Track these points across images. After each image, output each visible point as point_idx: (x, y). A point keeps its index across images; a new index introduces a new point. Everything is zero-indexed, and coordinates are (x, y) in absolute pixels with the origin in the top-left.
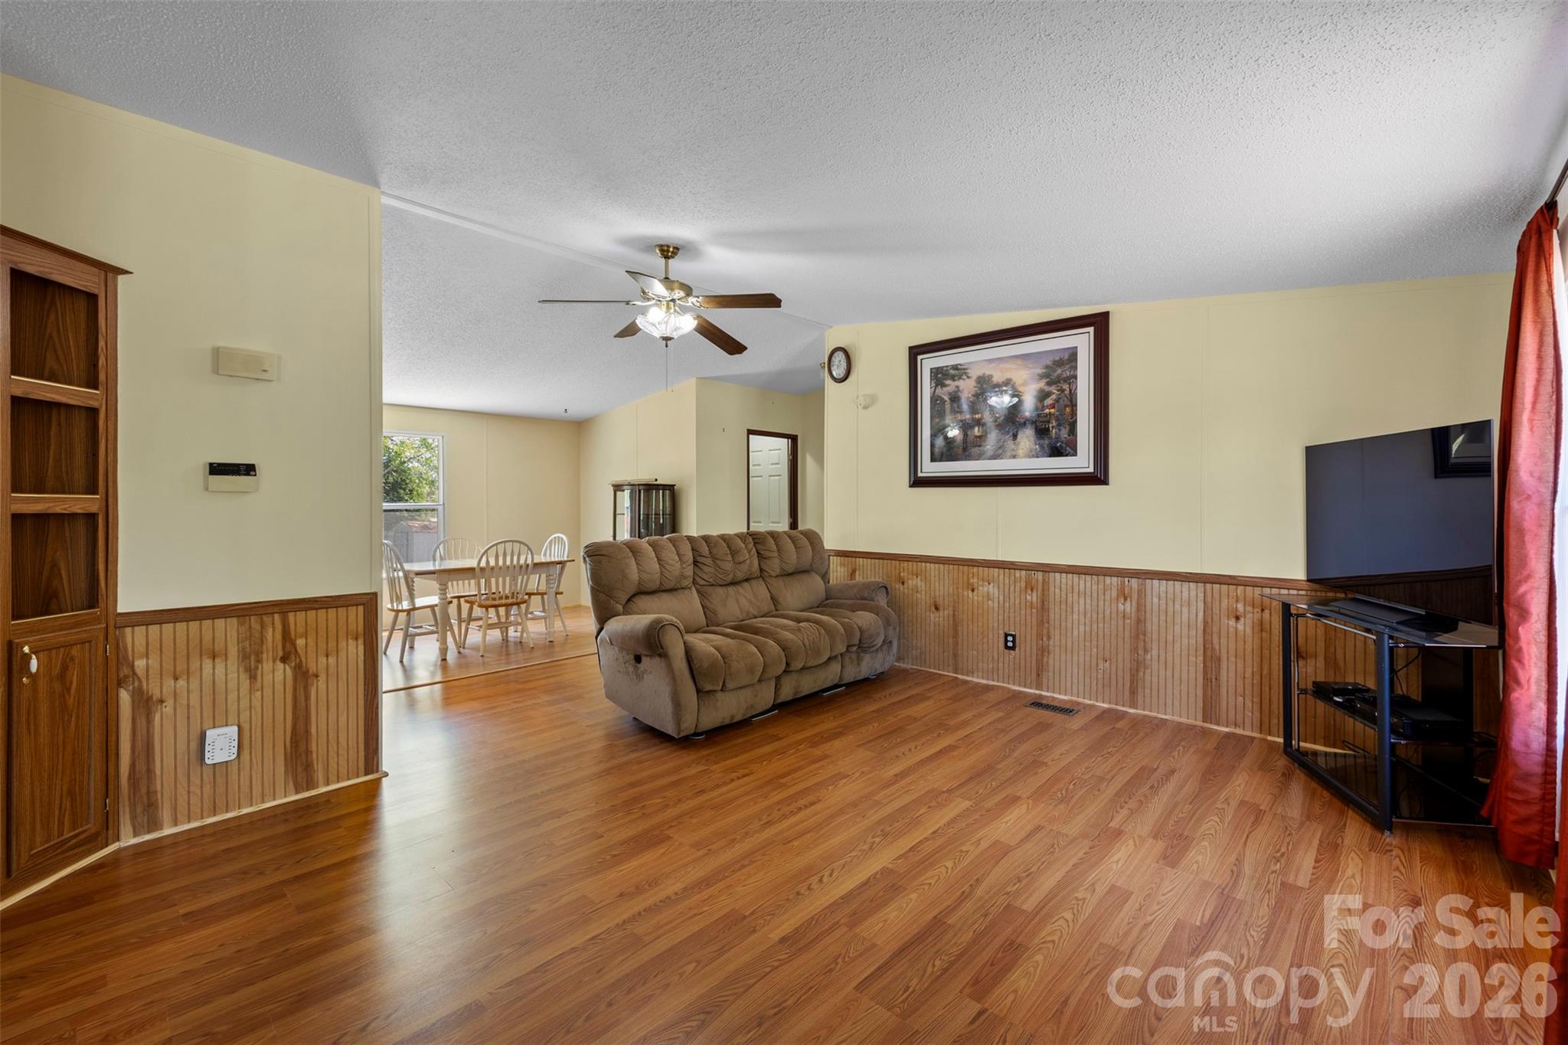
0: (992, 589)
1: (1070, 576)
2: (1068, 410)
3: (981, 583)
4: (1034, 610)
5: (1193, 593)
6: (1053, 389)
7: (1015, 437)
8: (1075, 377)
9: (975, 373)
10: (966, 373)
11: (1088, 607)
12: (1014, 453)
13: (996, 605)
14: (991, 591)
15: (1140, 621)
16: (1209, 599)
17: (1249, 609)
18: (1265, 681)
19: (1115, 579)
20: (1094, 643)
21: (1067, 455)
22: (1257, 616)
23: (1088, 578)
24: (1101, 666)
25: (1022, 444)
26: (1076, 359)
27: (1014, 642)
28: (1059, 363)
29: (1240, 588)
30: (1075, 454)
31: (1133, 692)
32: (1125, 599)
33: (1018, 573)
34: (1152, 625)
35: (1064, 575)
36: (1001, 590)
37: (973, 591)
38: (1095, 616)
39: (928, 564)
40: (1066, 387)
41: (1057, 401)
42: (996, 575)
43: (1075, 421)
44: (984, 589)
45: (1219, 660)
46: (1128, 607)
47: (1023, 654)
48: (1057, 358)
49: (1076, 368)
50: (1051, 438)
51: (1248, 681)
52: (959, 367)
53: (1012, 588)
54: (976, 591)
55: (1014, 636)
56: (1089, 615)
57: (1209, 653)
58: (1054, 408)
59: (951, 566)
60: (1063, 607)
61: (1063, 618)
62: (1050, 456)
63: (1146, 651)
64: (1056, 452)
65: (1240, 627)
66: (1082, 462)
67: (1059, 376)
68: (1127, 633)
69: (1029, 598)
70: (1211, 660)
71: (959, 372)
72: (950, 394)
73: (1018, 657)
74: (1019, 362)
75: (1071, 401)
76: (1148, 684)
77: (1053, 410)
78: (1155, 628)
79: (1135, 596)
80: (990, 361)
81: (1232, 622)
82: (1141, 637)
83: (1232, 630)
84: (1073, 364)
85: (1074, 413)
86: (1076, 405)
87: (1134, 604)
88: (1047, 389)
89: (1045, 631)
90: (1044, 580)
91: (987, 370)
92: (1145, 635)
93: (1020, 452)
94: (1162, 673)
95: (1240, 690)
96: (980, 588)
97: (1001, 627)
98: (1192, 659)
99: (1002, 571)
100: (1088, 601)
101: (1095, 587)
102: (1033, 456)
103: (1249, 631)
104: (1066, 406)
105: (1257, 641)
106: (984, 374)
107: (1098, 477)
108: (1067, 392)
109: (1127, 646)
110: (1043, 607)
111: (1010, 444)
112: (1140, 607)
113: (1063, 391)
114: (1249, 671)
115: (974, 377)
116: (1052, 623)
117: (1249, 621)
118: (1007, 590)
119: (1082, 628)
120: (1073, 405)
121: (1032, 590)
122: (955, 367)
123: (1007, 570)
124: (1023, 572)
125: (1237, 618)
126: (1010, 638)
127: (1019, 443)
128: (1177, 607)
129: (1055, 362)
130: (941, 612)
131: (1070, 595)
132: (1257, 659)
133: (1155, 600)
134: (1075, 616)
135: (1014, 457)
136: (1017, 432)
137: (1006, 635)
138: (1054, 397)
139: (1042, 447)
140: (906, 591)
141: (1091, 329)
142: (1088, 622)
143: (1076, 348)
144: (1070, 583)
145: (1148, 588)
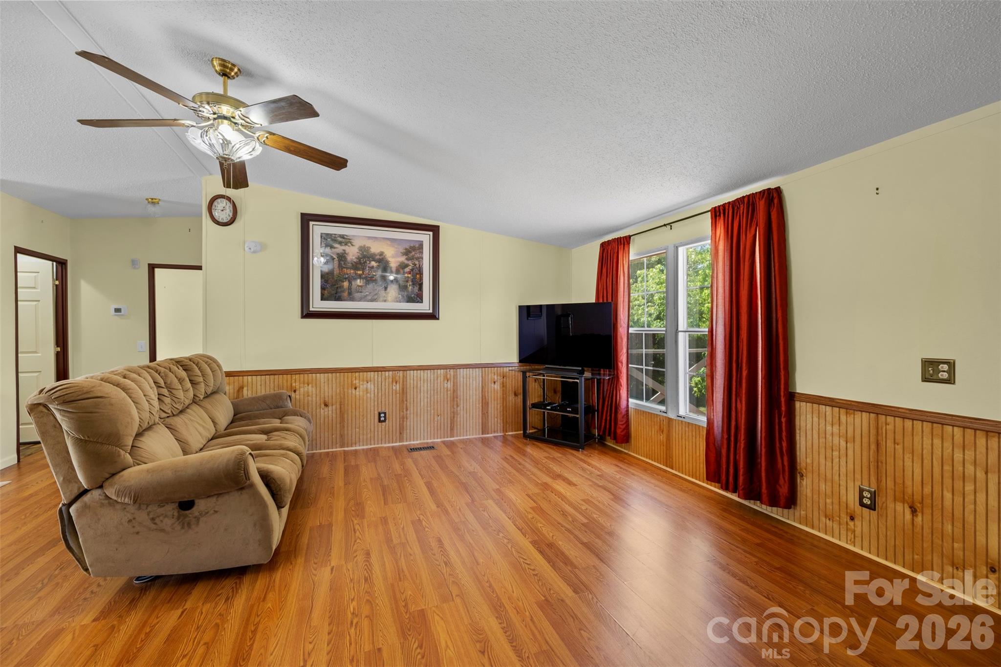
0: (370, 386)
1: (419, 371)
2: (418, 276)
3: (361, 383)
4: (398, 395)
5: (477, 373)
6: (410, 263)
7: (386, 288)
8: (422, 258)
9: (358, 243)
10: (350, 242)
11: (429, 388)
12: (385, 299)
13: (373, 395)
14: (367, 388)
15: (455, 391)
16: (484, 376)
17: (499, 377)
18: (505, 409)
19: (442, 371)
20: (432, 407)
21: (417, 302)
22: (502, 380)
23: (429, 371)
24: (436, 420)
25: (390, 295)
26: (422, 248)
27: (385, 417)
28: (413, 249)
29: (496, 369)
30: (422, 302)
31: (452, 429)
32: (447, 381)
33: (387, 373)
34: (460, 393)
35: (416, 371)
36: (376, 385)
37: (356, 389)
38: (432, 392)
39: (318, 375)
40: (417, 263)
41: (412, 270)
42: (372, 376)
43: (422, 283)
44: (363, 386)
45: (488, 403)
46: (449, 385)
47: (391, 424)
48: (412, 245)
49: (422, 253)
50: (408, 291)
51: (499, 410)
52: (346, 237)
53: (383, 384)
54: (358, 389)
55: (385, 413)
56: (429, 392)
57: (484, 401)
58: (410, 274)
59: (338, 374)
60: (415, 390)
61: (415, 396)
62: (408, 302)
63: (457, 406)
64: (410, 300)
65: (496, 386)
66: (425, 306)
67: (413, 256)
68: (449, 399)
69: (394, 388)
70: (485, 404)
71: (346, 240)
72: (338, 254)
73: (387, 425)
74: (389, 242)
75: (420, 271)
76: (459, 423)
77: (409, 275)
78: (462, 394)
79: (452, 379)
80: (369, 238)
81: (493, 385)
82: (455, 399)
83: (493, 388)
84: (421, 250)
85: (421, 279)
86: (422, 274)
87: (452, 383)
88: (406, 262)
89: (405, 406)
90: (403, 376)
91: (368, 243)
92: (457, 398)
93: (389, 298)
94: (465, 416)
95: (496, 416)
96: (361, 386)
97: (376, 409)
98: (477, 405)
99: (376, 373)
100: (428, 385)
101: (432, 376)
102: (397, 302)
103: (499, 388)
104: (417, 274)
105: (501, 392)
106: (364, 245)
107: (434, 316)
108: (418, 266)
109: (449, 405)
110: (404, 391)
111: (382, 293)
112: (455, 385)
113: (415, 265)
114: (499, 407)
115: (357, 246)
116: (409, 401)
117: (499, 383)
118: (380, 385)
119: (426, 401)
120: (421, 273)
121: (396, 383)
122: (342, 236)
123: (380, 373)
124: (391, 373)
125: (495, 382)
126: (382, 415)
127: (388, 293)
128: (471, 381)
129: (411, 247)
130: (330, 408)
131: (419, 383)
132: (502, 400)
133: (462, 379)
134: (422, 394)
135: (385, 301)
136: (387, 286)
137: (380, 414)
138: (410, 267)
139: (403, 296)
140: (298, 397)
141: (431, 233)
142: (429, 396)
143: (422, 241)
144: (419, 376)
145: (458, 373)
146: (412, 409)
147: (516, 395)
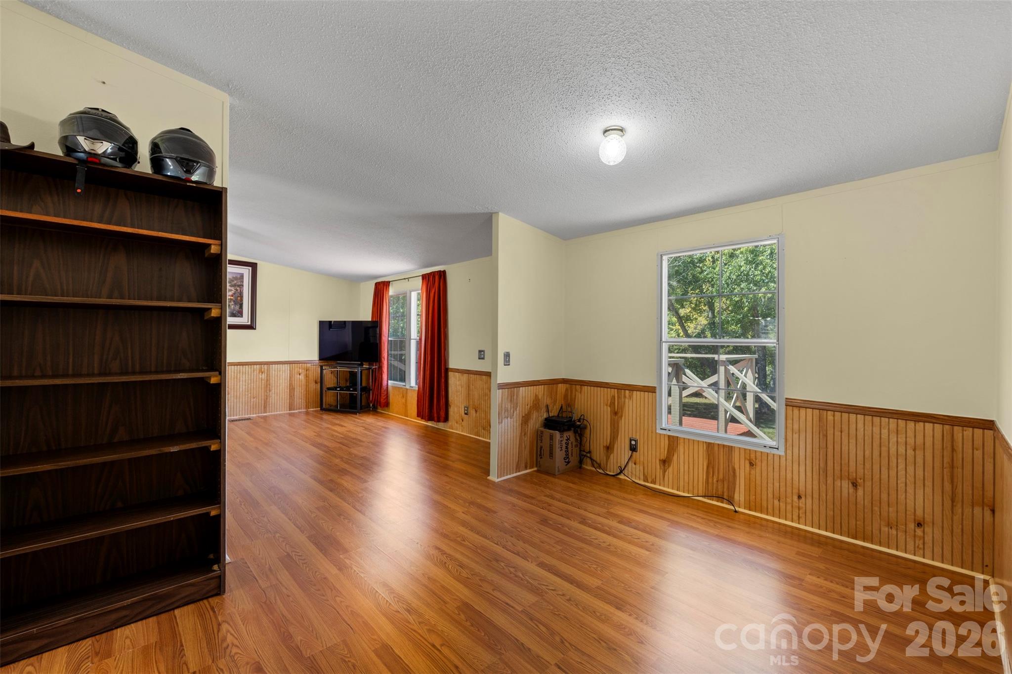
1: (239, 366)
2: (239, 298)
5: (286, 368)
8: (243, 285)
11: (247, 378)
15: (268, 380)
16: (292, 369)
17: (303, 371)
18: (307, 393)
19: (259, 366)
20: (249, 392)
21: (238, 317)
22: (305, 373)
23: (247, 366)
24: (250, 401)
26: (244, 279)
28: (235, 278)
29: (301, 365)
30: (242, 317)
31: (265, 408)
32: (262, 373)
34: (272, 382)
35: (236, 366)
38: (250, 381)
40: (238, 289)
41: (234, 294)
43: (242, 303)
45: (294, 388)
46: (264, 376)
48: (234, 276)
49: (243, 282)
50: (231, 309)
51: (303, 394)
56: (247, 381)
57: (291, 387)
58: (233, 296)
60: (235, 380)
61: (235, 385)
63: (270, 391)
64: (233, 315)
66: (246, 320)
67: (235, 284)
68: (263, 386)
70: (292, 389)
75: (240, 294)
76: (270, 403)
77: (232, 298)
78: (273, 382)
79: (266, 371)
81: (298, 376)
82: (268, 386)
83: (298, 378)
84: (241, 280)
85: (242, 300)
86: (243, 297)
87: (266, 375)
92: (270, 385)
94: (274, 398)
95: (300, 397)
98: (286, 390)
100: (247, 376)
101: (250, 370)
103: (303, 378)
104: (238, 296)
105: (305, 380)
107: (251, 327)
108: (239, 291)
109: (263, 390)
112: (268, 375)
113: (237, 290)
114: (303, 391)
117: (303, 375)
119: (244, 387)
120: (241, 296)
125: (300, 374)
128: (281, 373)
129: (233, 278)
131: (238, 374)
132: (305, 386)
133: (275, 372)
134: (241, 383)
138: (233, 292)
141: (250, 268)
142: (247, 384)
143: (243, 274)
144: (239, 370)
145: (271, 367)
146: (232, 393)
147: (316, 382)
